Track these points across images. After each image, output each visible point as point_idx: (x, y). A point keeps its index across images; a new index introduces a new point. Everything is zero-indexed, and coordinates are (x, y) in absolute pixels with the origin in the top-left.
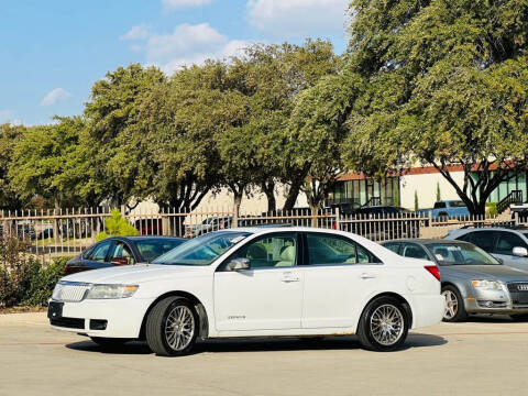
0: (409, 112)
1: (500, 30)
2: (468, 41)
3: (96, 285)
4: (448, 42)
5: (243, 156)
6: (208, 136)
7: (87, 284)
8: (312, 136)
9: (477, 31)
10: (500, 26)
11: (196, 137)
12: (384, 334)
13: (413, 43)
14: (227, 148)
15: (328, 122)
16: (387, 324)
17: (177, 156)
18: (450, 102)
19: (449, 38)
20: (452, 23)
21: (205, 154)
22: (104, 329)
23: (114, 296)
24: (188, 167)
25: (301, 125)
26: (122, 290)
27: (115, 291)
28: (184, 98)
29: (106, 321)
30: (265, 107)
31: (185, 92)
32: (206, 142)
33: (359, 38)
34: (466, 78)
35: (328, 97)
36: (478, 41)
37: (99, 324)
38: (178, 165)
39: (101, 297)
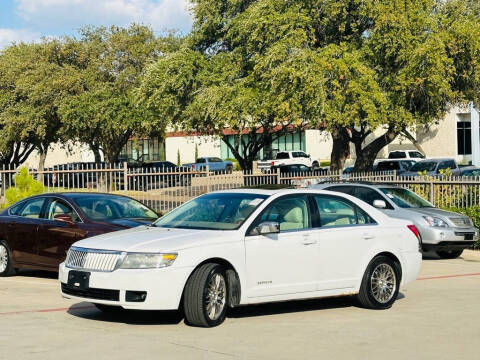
0: (245, 85)
1: (326, 19)
2: (300, 27)
3: (129, 253)
4: (284, 28)
5: (82, 120)
6: (48, 102)
7: (119, 253)
8: (159, 104)
9: (308, 19)
10: (325, 15)
11: (38, 103)
12: (381, 292)
13: (253, 27)
14: (68, 112)
15: (175, 92)
16: (382, 283)
17: (21, 119)
18: (291, 77)
19: (284, 24)
20: (283, 11)
21: (45, 117)
22: (143, 300)
23: (150, 266)
24: (30, 128)
25: (149, 94)
26: (159, 259)
27: (151, 260)
28: (24, 70)
29: (145, 293)
30: (97, 80)
31: (24, 65)
32: (47, 107)
33: (201, 21)
34: (304, 58)
35: (175, 71)
36: (307, 28)
37: (136, 296)
38: (22, 125)
39: (135, 266)
